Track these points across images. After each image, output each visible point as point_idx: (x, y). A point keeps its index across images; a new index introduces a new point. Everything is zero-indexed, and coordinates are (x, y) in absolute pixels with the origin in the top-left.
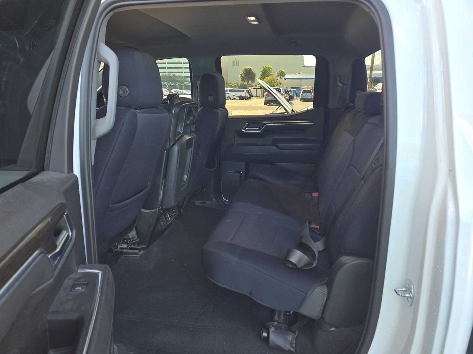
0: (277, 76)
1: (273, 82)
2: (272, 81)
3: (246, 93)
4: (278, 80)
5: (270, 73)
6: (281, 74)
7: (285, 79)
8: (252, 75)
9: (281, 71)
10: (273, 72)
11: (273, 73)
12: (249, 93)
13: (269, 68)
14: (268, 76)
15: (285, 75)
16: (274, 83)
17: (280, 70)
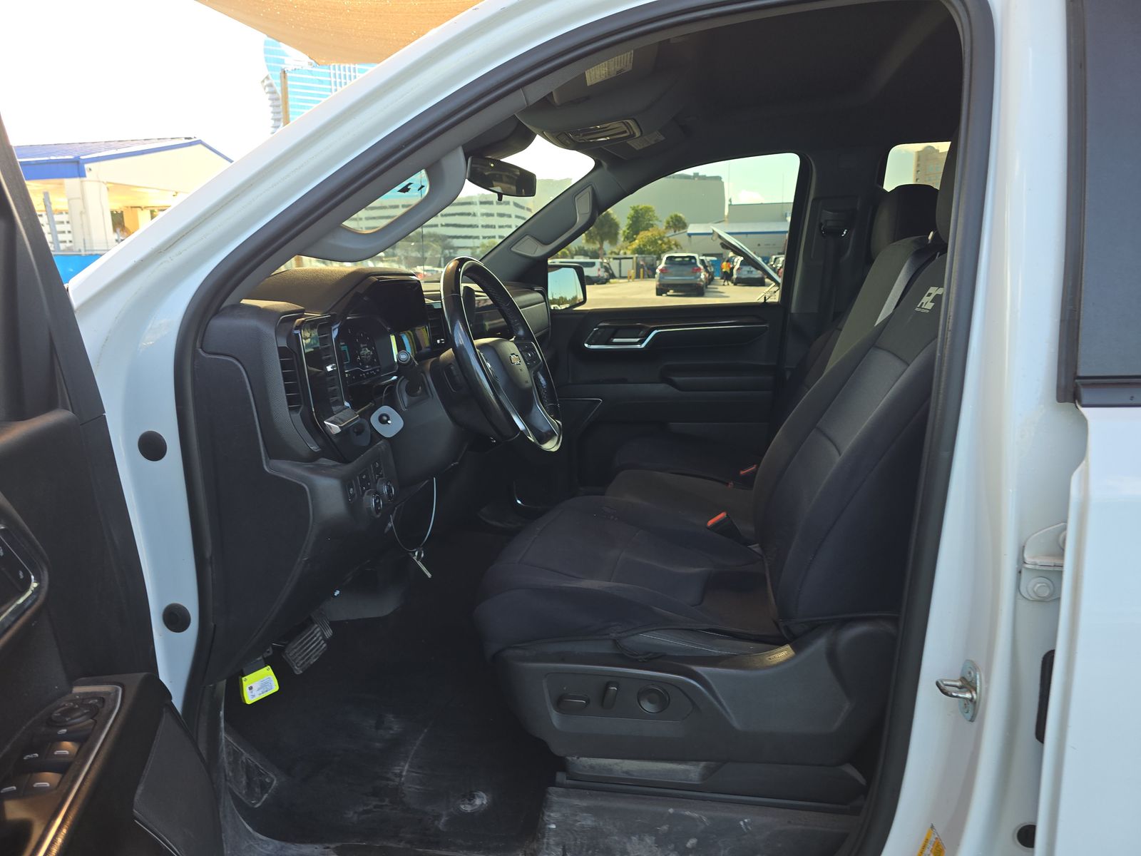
0: (667, 228)
1: (660, 242)
2: (656, 239)
3: (599, 270)
4: (670, 238)
5: (649, 220)
6: (677, 223)
7: (690, 235)
8: (610, 227)
9: (676, 216)
10: (657, 220)
11: (656, 222)
12: (607, 269)
13: (648, 210)
14: (646, 229)
15: (684, 226)
16: (661, 244)
17: (673, 215)
